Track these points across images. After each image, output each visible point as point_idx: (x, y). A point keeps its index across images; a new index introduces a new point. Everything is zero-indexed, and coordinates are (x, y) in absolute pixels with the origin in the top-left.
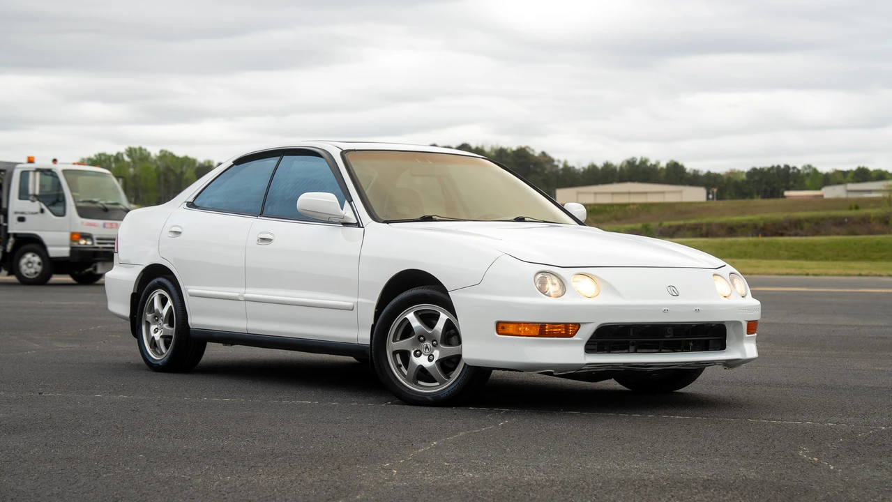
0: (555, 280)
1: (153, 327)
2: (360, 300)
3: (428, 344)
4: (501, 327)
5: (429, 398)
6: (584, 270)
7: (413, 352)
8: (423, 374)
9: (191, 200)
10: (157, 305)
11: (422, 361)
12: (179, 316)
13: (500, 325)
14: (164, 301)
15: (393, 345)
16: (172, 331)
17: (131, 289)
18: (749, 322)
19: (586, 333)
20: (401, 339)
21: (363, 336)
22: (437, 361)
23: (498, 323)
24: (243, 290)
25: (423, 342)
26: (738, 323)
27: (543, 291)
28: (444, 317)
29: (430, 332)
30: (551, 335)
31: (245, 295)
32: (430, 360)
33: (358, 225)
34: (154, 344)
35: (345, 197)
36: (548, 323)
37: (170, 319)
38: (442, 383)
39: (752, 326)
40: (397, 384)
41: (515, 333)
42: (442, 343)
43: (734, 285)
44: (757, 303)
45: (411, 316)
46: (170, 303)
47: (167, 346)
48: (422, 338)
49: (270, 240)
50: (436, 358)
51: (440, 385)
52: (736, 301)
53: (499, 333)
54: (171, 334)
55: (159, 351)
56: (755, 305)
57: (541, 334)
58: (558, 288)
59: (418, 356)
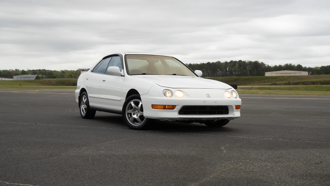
0: (170, 92)
1: (83, 106)
2: (122, 98)
3: (137, 111)
4: (154, 106)
5: (136, 127)
6: (179, 89)
7: (132, 114)
8: (135, 120)
9: (92, 70)
10: (84, 99)
11: (135, 116)
12: (87, 103)
13: (153, 106)
15: (128, 111)
17: (79, 95)
18: (236, 106)
19: (178, 108)
20: (130, 110)
21: (120, 108)
23: (152, 105)
24: (99, 95)
25: (135, 110)
26: (232, 106)
27: (165, 95)
28: (141, 103)
29: (137, 107)
30: (168, 109)
31: (100, 97)
32: (137, 116)
33: (124, 76)
34: (83, 111)
35: (123, 68)
36: (167, 105)
38: (140, 123)
39: (238, 107)
40: (128, 123)
41: (157, 108)
42: (140, 111)
43: (232, 94)
44: (240, 100)
45: (132, 103)
46: (86, 99)
47: (85, 111)
48: (135, 109)
49: (105, 81)
50: (139, 115)
52: (233, 99)
53: (152, 108)
54: (86, 108)
55: (84, 113)
56: (238, 100)
57: (164, 109)
58: (170, 94)
59: (134, 115)
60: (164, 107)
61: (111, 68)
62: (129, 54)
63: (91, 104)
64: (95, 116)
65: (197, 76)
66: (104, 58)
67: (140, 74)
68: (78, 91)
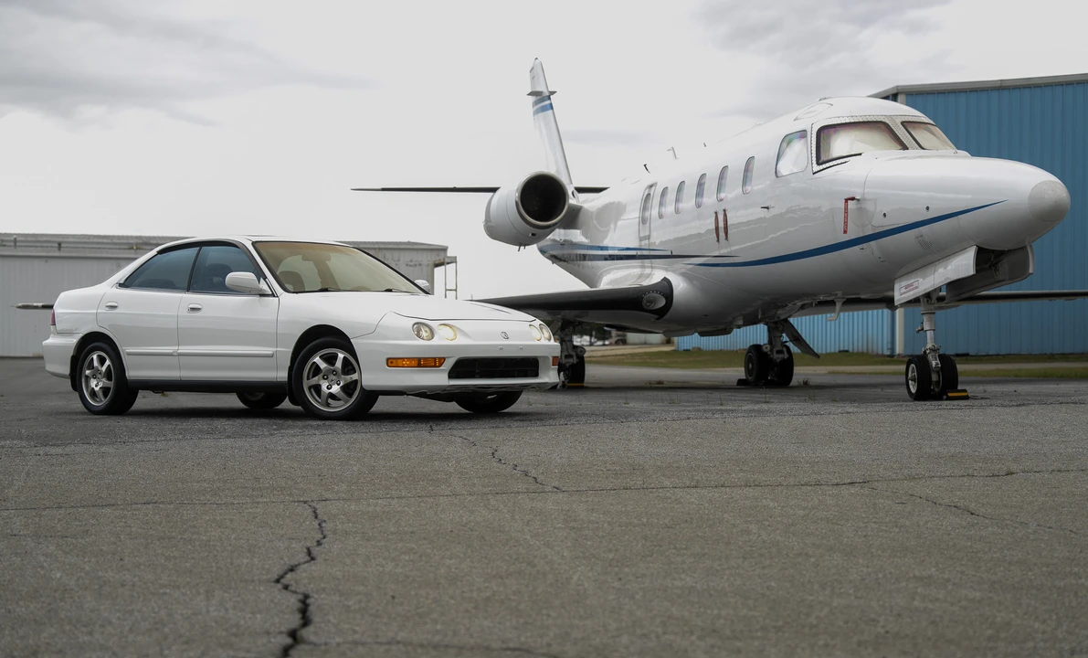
0: (427, 329)
2: (278, 349)
4: (392, 362)
6: (445, 322)
8: (332, 399)
9: (122, 282)
10: (96, 363)
13: (391, 360)
14: (102, 361)
16: (111, 384)
17: (71, 353)
18: (553, 357)
19: (449, 364)
20: (313, 377)
21: (282, 375)
23: (388, 359)
24: (177, 348)
25: (330, 376)
26: (546, 358)
27: (419, 336)
30: (424, 366)
31: (179, 351)
33: (273, 295)
34: (93, 394)
35: (260, 275)
36: (423, 358)
37: (108, 375)
39: (555, 361)
41: (400, 366)
42: (343, 374)
43: (543, 332)
44: (558, 344)
46: (108, 362)
47: (105, 396)
48: (328, 374)
49: (199, 309)
52: (544, 343)
53: (389, 366)
55: (98, 400)
56: (554, 346)
57: (419, 366)
58: (429, 334)
60: (420, 362)
61: (233, 277)
63: (136, 374)
67: (314, 290)
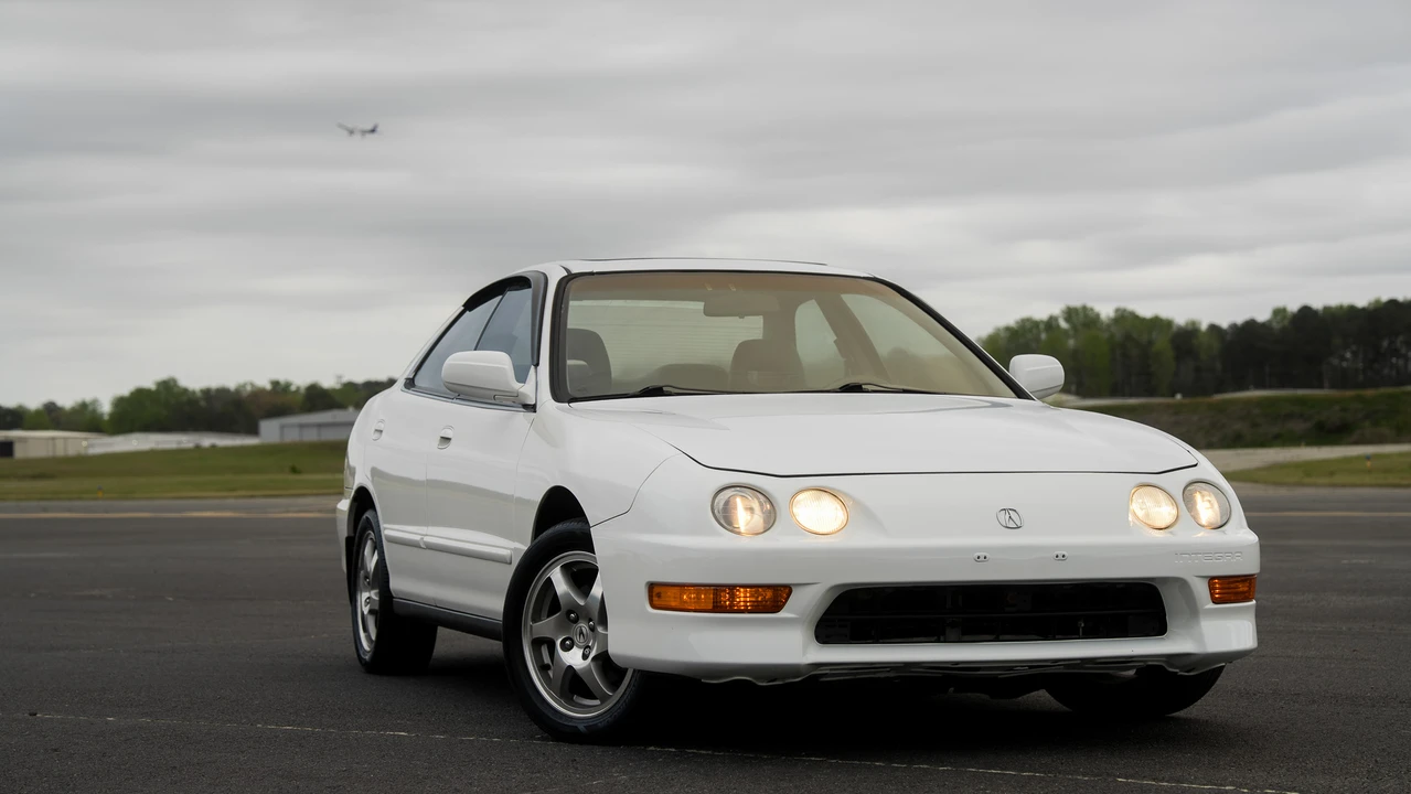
0: (756, 502)
1: (365, 595)
3: (584, 626)
4: (659, 594)
5: (581, 727)
7: (558, 642)
8: (573, 685)
9: (411, 375)
11: (574, 658)
12: (381, 577)
13: (656, 590)
15: (534, 628)
18: (1214, 578)
19: (806, 602)
20: (548, 617)
21: (495, 605)
22: (593, 659)
23: (652, 586)
24: (425, 529)
25: (576, 621)
26: (1181, 583)
27: (724, 522)
29: (582, 603)
31: (427, 539)
32: (585, 657)
34: (365, 624)
35: (532, 357)
36: (739, 587)
37: (376, 582)
38: (605, 700)
39: (1230, 589)
40: (539, 702)
41: (677, 605)
42: (601, 623)
43: (1190, 505)
45: (557, 577)
47: (374, 626)
49: (449, 440)
50: (592, 653)
51: (602, 702)
53: (654, 606)
54: (377, 607)
55: (368, 637)
56: (1240, 545)
57: (717, 608)
58: (758, 519)
59: (567, 649)
60: (718, 599)
61: (459, 363)
62: (592, 274)
63: (397, 584)
64: (434, 654)
65: (1020, 393)
66: (473, 303)
67: (631, 392)
68: (344, 505)
